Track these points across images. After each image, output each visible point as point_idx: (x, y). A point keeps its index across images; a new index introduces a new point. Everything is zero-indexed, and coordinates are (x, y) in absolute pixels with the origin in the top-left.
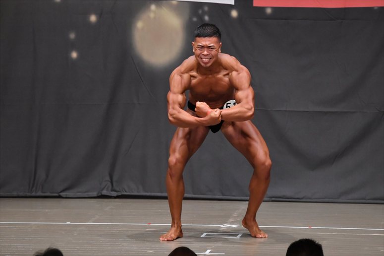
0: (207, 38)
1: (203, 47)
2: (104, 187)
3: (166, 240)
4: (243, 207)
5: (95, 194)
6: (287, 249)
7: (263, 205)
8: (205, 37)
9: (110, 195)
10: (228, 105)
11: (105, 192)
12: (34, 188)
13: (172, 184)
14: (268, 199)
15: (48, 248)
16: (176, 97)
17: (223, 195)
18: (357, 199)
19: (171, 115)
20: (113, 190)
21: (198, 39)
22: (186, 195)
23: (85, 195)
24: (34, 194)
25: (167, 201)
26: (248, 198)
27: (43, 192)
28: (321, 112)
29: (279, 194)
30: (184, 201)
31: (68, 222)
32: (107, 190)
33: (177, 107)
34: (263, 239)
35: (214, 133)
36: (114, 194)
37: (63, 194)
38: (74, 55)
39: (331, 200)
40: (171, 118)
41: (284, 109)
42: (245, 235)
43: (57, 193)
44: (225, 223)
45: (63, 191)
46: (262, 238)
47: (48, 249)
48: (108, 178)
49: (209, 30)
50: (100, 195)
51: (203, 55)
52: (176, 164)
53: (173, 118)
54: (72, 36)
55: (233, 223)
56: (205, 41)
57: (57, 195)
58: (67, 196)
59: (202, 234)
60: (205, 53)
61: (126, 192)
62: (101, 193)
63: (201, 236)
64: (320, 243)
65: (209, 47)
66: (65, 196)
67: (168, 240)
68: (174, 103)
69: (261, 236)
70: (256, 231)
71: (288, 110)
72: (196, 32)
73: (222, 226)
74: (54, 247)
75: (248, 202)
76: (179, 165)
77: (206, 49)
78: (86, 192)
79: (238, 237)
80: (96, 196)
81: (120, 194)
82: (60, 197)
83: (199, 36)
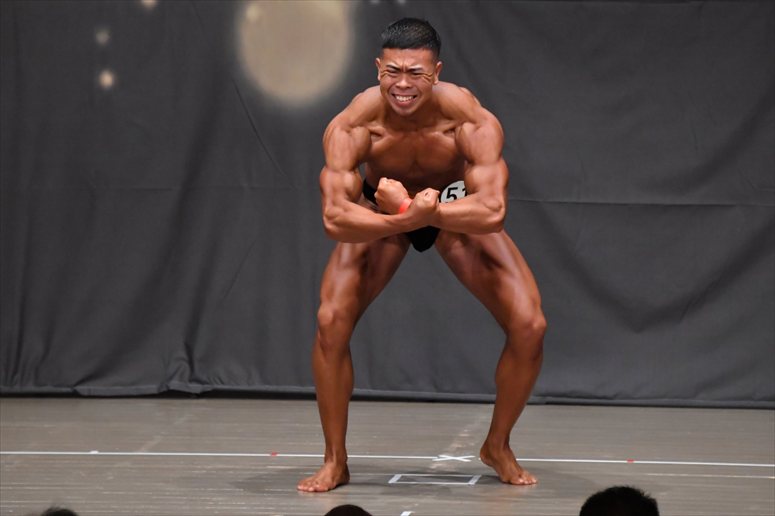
0: (408, 51)
1: (398, 70)
2: (175, 373)
3: (311, 489)
4: (484, 416)
5: (153, 388)
6: (580, 509)
7: (528, 412)
8: (403, 47)
9: (187, 390)
10: (452, 192)
11: (175, 385)
12: (18, 376)
13: (326, 365)
14: (537, 399)
15: (48, 507)
16: (338, 177)
17: (439, 389)
18: (735, 399)
19: (330, 218)
20: (194, 379)
21: (388, 51)
22: (357, 391)
23: (132, 390)
24: (17, 389)
25: (315, 403)
26: (493, 397)
27: (37, 384)
28: (657, 206)
29: (562, 389)
30: (352, 405)
31: (94, 450)
32: (181, 379)
33: (342, 199)
34: (526, 487)
35: (421, 251)
36: (196, 388)
37: (82, 389)
38: (107, 79)
39: (676, 401)
40: (329, 226)
41: (574, 200)
42: (485, 480)
43: (68, 386)
44: (442, 453)
45: (82, 382)
46: (523, 484)
47: (50, 510)
48: (182, 354)
49: (413, 33)
50: (165, 389)
51: (398, 87)
52: (334, 321)
53: (336, 224)
54: (102, 37)
55: (459, 452)
56: (404, 58)
57: (69, 390)
58: (92, 394)
59: (393, 476)
60: (403, 83)
61: (223, 383)
62: (167, 386)
63: (390, 482)
64: (653, 496)
65: (411, 72)
66: (86, 394)
67: (316, 491)
68: (335, 190)
69: (521, 481)
70: (511, 469)
71: (582, 201)
72: (384, 37)
73: (436, 459)
74: (63, 507)
75: (492, 406)
76: (341, 326)
77: (405, 75)
78: (133, 384)
79: (472, 482)
80: (155, 391)
81: (208, 388)
82: (75, 395)
83: (390, 45)
